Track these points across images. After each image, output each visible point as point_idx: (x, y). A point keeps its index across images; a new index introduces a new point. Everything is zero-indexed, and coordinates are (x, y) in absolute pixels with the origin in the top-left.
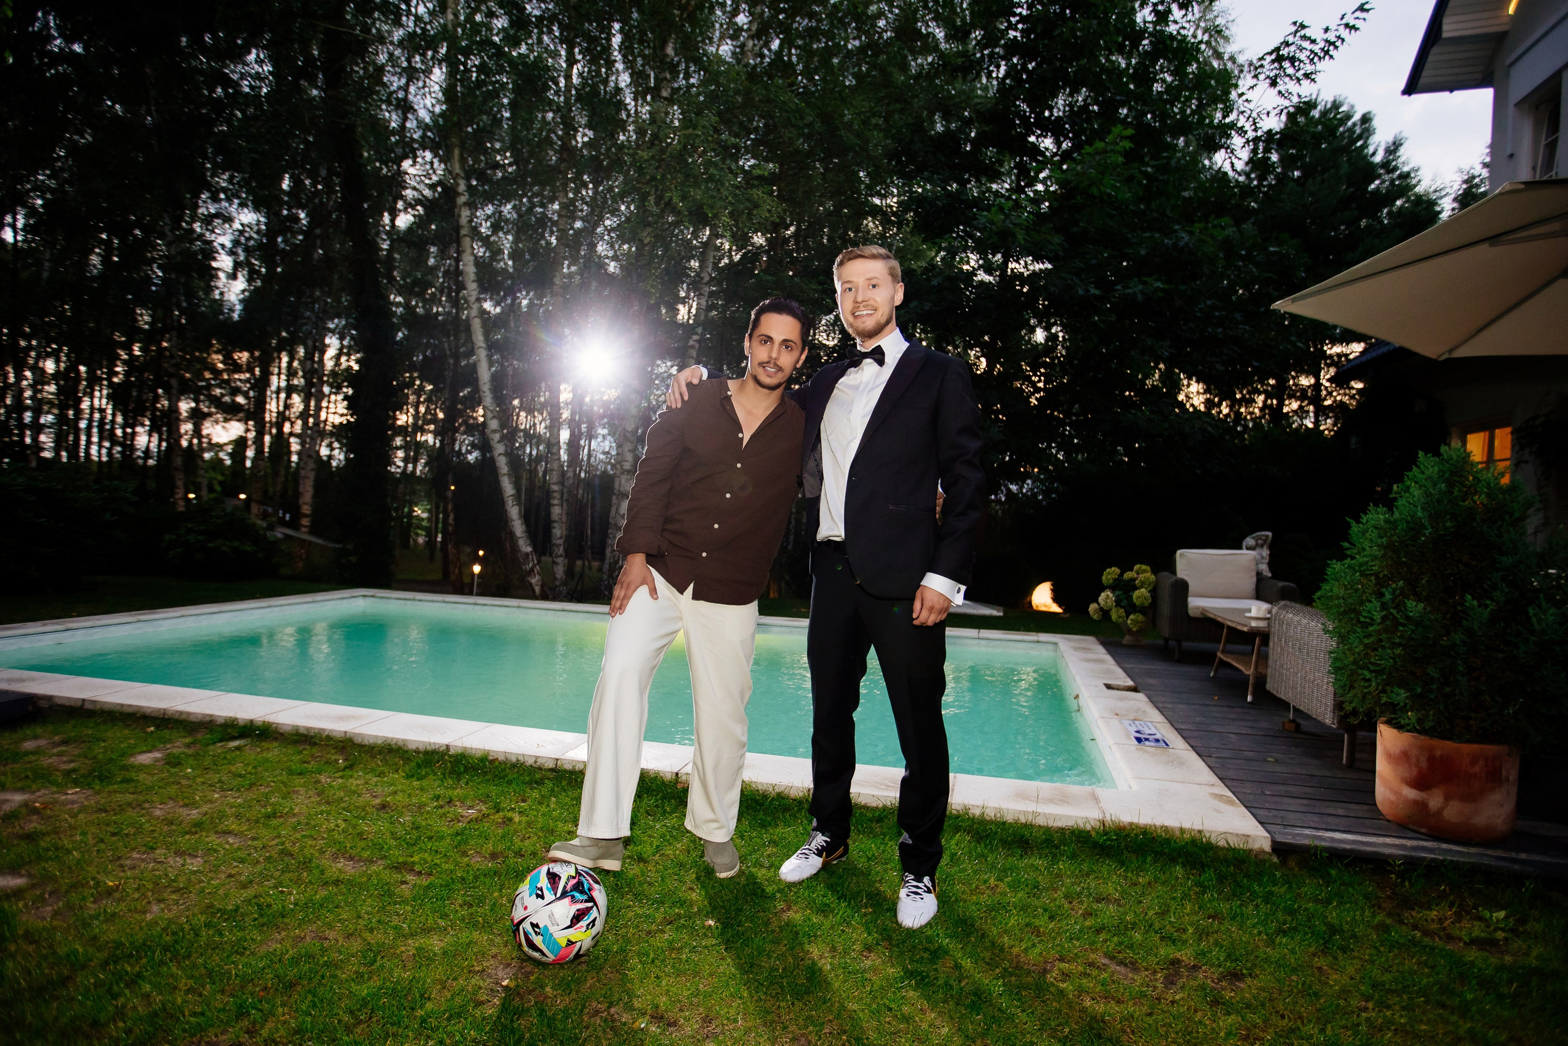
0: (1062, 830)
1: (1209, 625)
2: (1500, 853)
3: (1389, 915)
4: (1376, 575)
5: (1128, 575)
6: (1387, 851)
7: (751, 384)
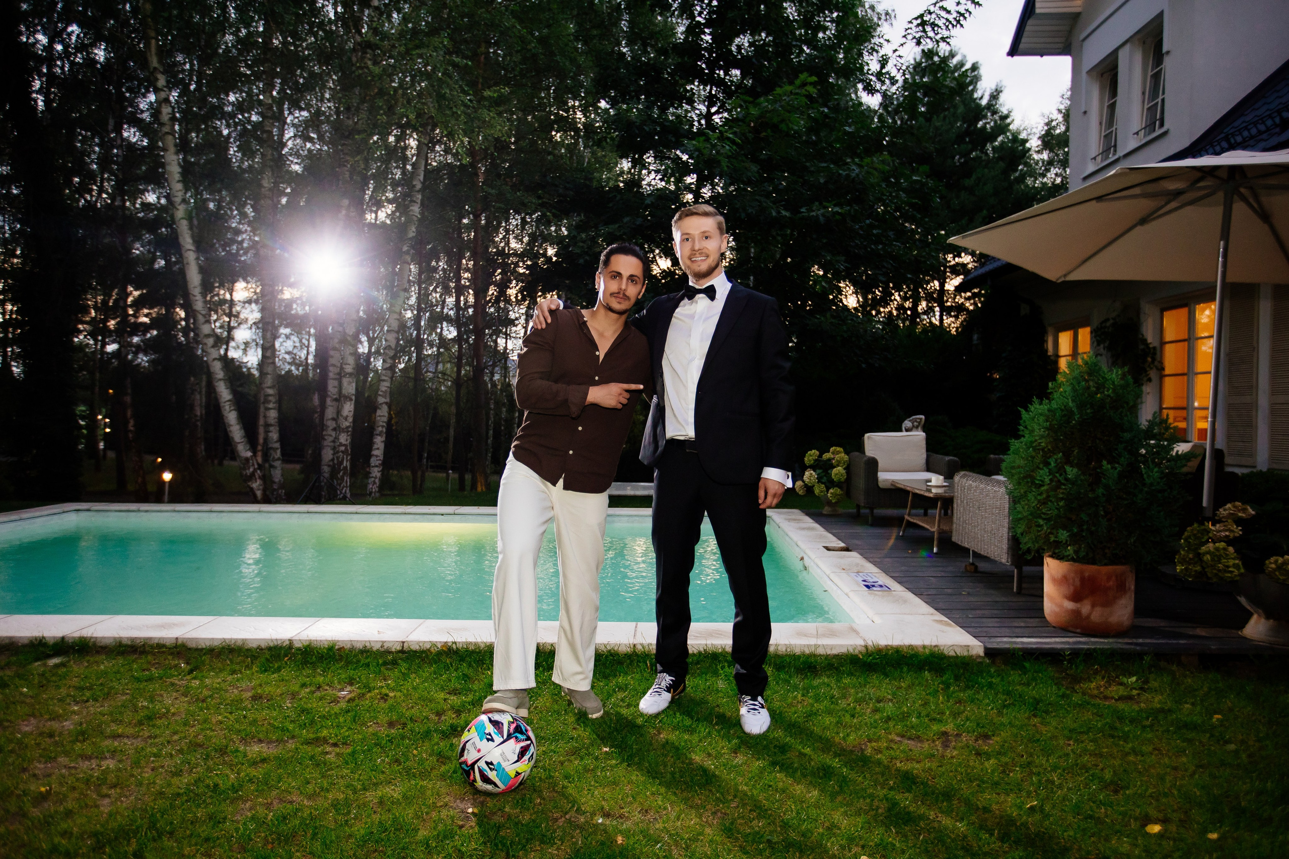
0: (836, 656)
1: (898, 494)
2: (1126, 640)
3: (1067, 688)
4: (1043, 450)
5: (826, 456)
6: (1059, 646)
7: (602, 311)
